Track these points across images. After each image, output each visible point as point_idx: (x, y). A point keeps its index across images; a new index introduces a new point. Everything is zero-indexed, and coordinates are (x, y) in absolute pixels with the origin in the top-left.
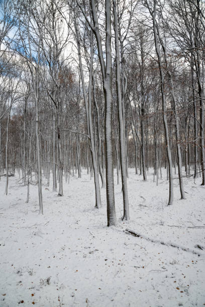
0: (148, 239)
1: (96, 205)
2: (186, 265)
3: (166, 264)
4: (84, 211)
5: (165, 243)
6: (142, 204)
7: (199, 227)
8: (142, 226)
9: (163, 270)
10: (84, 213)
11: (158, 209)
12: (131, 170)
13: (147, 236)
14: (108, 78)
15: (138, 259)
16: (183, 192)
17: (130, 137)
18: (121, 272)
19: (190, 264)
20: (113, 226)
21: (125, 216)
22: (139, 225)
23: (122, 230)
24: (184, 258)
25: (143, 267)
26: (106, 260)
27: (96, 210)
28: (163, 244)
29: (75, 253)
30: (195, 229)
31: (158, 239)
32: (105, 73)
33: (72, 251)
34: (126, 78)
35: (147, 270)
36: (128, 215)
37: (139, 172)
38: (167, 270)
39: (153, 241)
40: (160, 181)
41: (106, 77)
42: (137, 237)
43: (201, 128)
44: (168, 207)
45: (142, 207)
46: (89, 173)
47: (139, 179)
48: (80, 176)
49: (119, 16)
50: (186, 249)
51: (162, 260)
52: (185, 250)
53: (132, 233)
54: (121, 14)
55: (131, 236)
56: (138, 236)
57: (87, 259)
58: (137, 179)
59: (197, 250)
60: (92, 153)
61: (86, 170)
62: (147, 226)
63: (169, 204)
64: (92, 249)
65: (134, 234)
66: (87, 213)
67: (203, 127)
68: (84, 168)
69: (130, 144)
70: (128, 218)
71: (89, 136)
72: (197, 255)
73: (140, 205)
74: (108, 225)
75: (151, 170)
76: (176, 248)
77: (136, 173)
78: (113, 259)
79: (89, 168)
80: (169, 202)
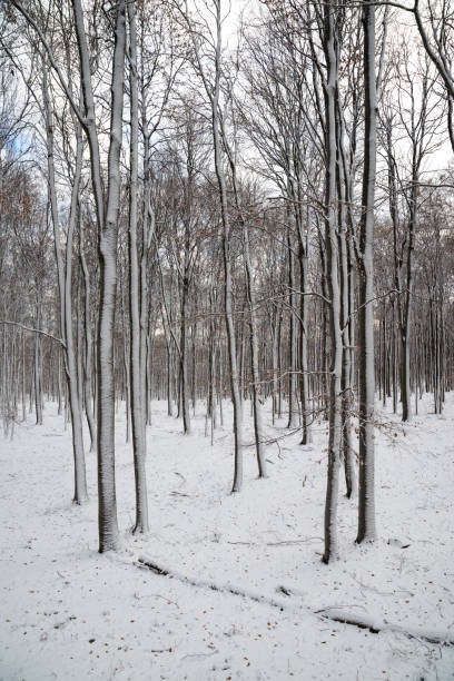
0: (185, 580)
1: (76, 498)
2: (254, 634)
3: (217, 636)
4: (46, 513)
5: (217, 587)
6: (177, 490)
7: (288, 543)
8: (174, 545)
9: (210, 651)
10: (46, 518)
11: (210, 502)
12: (158, 406)
13: (184, 572)
14: (110, 232)
15: (161, 632)
16: (263, 461)
17: (158, 332)
18: (122, 668)
19: (264, 630)
20: (111, 553)
21: (139, 525)
22: (168, 543)
23: (131, 560)
24: (254, 618)
25: (170, 650)
26: (92, 641)
27: (75, 509)
28: (214, 588)
29: (23, 630)
30: (280, 548)
31: (205, 578)
32: (105, 220)
33: (15, 628)
34: (152, 213)
35: (178, 654)
36: (145, 522)
37: (175, 410)
38: (217, 652)
39: (194, 584)
40: (218, 434)
41: (104, 228)
42: (161, 576)
43: (302, 329)
44: (230, 498)
45: (178, 497)
46: (63, 412)
47: (173, 428)
48: (39, 420)
49: (145, 82)
50: (259, 598)
51: (210, 629)
52: (256, 600)
53: (152, 567)
54: (149, 78)
55: (149, 575)
56: (165, 574)
57: (49, 644)
58: (169, 428)
59: (280, 598)
60: (68, 379)
61: (56, 404)
62: (186, 545)
63: (233, 491)
64: (61, 618)
65: (156, 568)
66: (53, 517)
67: (305, 328)
68: (51, 397)
69: (158, 347)
70: (145, 527)
71: (62, 341)
72: (278, 609)
73: (174, 494)
74: (101, 551)
75: (201, 406)
76: (240, 597)
77: (170, 413)
78: (108, 636)
79: (63, 399)
80: (234, 486)
